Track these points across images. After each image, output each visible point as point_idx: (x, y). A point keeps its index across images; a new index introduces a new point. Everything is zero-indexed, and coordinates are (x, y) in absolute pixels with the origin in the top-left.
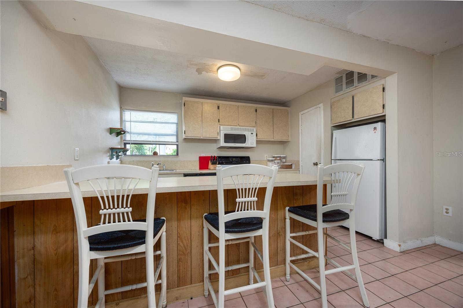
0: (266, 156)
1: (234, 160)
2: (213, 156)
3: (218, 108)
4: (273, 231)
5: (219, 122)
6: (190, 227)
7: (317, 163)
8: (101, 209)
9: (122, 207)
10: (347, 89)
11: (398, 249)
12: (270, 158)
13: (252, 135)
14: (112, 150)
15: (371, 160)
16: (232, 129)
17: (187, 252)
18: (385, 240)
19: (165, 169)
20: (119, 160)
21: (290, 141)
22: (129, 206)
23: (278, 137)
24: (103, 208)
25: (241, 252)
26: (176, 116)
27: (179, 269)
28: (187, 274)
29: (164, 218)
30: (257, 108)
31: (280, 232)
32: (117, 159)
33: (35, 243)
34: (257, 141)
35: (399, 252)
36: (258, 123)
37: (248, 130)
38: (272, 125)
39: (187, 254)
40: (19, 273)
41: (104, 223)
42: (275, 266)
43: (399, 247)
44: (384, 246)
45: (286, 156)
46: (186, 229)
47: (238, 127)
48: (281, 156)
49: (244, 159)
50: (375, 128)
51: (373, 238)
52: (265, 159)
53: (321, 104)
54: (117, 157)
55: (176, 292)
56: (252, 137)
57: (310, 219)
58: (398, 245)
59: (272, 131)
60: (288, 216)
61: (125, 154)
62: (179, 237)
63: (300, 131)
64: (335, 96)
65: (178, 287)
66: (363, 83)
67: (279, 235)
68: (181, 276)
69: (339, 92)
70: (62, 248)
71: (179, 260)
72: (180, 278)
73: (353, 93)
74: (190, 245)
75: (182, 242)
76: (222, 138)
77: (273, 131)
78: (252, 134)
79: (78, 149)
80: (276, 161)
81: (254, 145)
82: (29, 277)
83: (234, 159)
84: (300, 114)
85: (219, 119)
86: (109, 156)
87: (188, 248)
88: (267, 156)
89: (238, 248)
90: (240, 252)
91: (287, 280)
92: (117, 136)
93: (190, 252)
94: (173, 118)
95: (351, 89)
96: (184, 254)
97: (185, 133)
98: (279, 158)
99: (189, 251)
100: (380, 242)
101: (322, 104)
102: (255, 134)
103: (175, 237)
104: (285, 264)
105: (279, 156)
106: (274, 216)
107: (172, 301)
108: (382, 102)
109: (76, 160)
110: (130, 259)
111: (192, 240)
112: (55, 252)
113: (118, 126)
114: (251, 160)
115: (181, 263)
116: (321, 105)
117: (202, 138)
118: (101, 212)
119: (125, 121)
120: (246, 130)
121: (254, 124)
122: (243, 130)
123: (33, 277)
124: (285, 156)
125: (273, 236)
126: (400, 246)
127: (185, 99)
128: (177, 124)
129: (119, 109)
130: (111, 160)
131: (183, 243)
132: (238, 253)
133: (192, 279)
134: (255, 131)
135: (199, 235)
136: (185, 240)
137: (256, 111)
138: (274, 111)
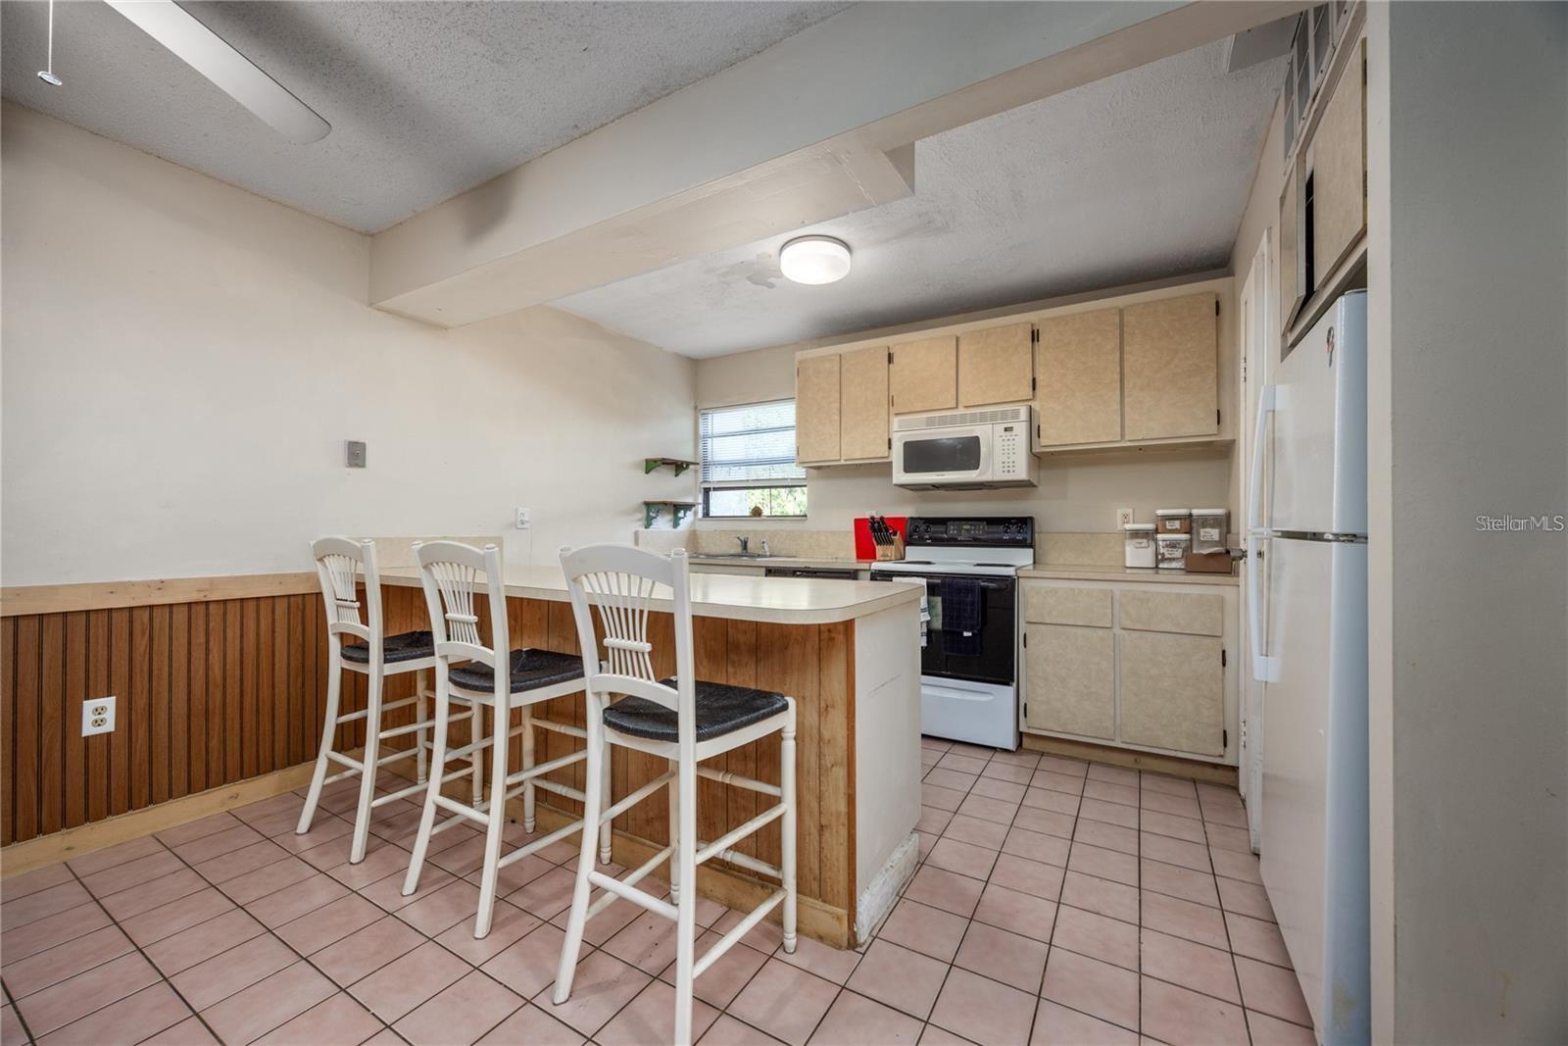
0: (1120, 512)
1: (963, 532)
3: (890, 358)
5: (892, 405)
13: (1008, 433)
16: (931, 422)
19: (768, 554)
21: (1233, 441)
30: (1039, 324)
34: (1032, 456)
36: (1042, 385)
37: (993, 418)
38: (1117, 377)
45: (1227, 515)
47: (960, 412)
48: (1195, 512)
49: (1007, 527)
52: (1119, 527)
53: (1264, 235)
56: (1006, 443)
59: (1116, 404)
63: (1242, 387)
76: (897, 457)
77: (1122, 404)
78: (1011, 429)
80: (1160, 536)
83: (965, 527)
85: (890, 397)
88: (1127, 516)
92: (676, 475)
94: (785, 413)
97: (798, 454)
98: (1177, 524)
101: (1266, 233)
102: (1021, 429)
105: (1183, 511)
116: (1264, 242)
117: (842, 462)
119: (704, 437)
120: (983, 418)
121: (1025, 391)
122: (973, 420)
124: (1221, 511)
127: (800, 355)
128: (797, 429)
129: (691, 412)
130: (649, 529)
134: (1023, 417)
137: (1035, 336)
138: (1129, 319)
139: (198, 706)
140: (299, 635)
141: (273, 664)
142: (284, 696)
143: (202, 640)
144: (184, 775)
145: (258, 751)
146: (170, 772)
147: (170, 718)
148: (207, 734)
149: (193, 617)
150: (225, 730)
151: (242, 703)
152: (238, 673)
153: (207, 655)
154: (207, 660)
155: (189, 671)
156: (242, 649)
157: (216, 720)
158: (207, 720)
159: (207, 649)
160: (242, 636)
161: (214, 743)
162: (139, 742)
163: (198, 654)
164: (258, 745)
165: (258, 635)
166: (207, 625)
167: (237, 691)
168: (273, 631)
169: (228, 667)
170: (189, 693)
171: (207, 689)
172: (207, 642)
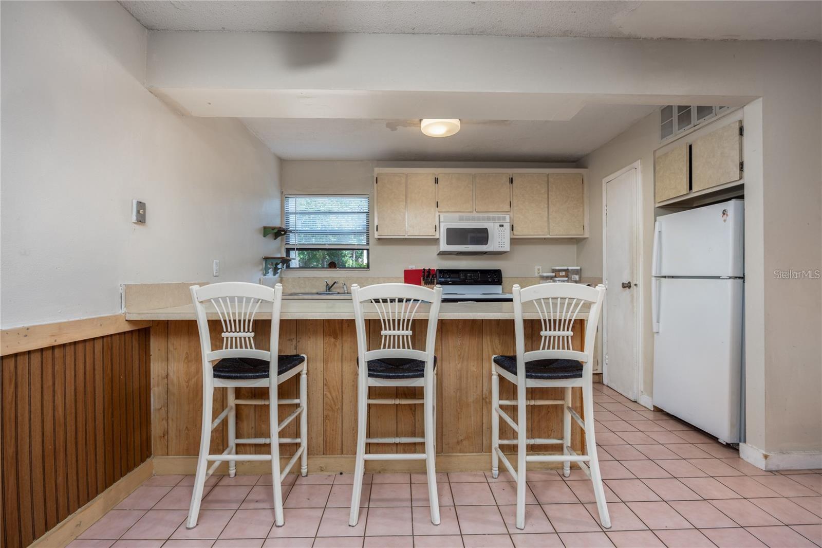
0: (536, 268)
1: (468, 277)
2: (427, 268)
3: (437, 181)
4: (473, 395)
5: (437, 207)
6: (341, 372)
7: (629, 283)
8: (223, 332)
9: (244, 331)
10: (681, 130)
11: (761, 464)
12: (545, 273)
13: (501, 228)
14: (266, 261)
15: (718, 278)
16: (461, 219)
17: (337, 407)
18: (742, 446)
19: (346, 292)
20: (277, 275)
21: (587, 238)
22: (251, 331)
23: (559, 230)
24: (225, 330)
25: (419, 421)
26: (367, 199)
27: (326, 430)
28: (335, 438)
29: (304, 356)
30: (512, 175)
31: (486, 398)
32: (274, 274)
33: (169, 372)
34: (512, 239)
35: (764, 469)
36: (514, 205)
37: (494, 219)
38: (547, 206)
39: (336, 410)
40: (155, 403)
41: (226, 348)
42: (476, 452)
43: (764, 459)
44: (739, 457)
45: (581, 269)
46: (335, 375)
47: (475, 214)
48: (570, 268)
49: (489, 275)
50: (724, 212)
51: (719, 440)
52: (537, 275)
53: (637, 162)
54: (275, 273)
55: (321, 461)
56: (500, 232)
57: (512, 373)
58: (762, 456)
59: (545, 219)
60: (494, 371)
61: (288, 267)
62: (326, 385)
63: (604, 217)
64: (662, 145)
65: (324, 454)
66: (706, 118)
67: (486, 402)
68: (328, 441)
69: (668, 137)
70: (193, 380)
71: (325, 418)
72: (326, 441)
73: (689, 140)
74: (341, 399)
75: (330, 392)
76: (442, 236)
77: (548, 218)
78: (503, 226)
79: (218, 261)
80: (557, 279)
81: (507, 248)
82: (163, 408)
83: (469, 275)
84: (605, 181)
85: (437, 202)
86: (261, 270)
87: (338, 401)
88: (539, 270)
89: (414, 413)
90: (417, 420)
91: (494, 477)
92: (275, 239)
93: (340, 408)
95: (687, 129)
96: (332, 408)
97: (377, 231)
98: (564, 273)
99: (339, 406)
100: (733, 448)
101: (639, 161)
102: (507, 226)
103: (321, 384)
104: (490, 451)
105: (565, 268)
106: (475, 370)
107: (316, 472)
108: (737, 157)
109: (215, 276)
110: (263, 404)
111: (344, 392)
112: (187, 384)
113: (277, 223)
114: (503, 276)
115: (328, 422)
116: (638, 164)
117: (406, 237)
118: (223, 335)
119: (288, 213)
120: (489, 219)
121: (507, 207)
122: (484, 219)
123: (166, 409)
124: (579, 268)
125: (473, 402)
126: (766, 459)
127: (377, 170)
128: (368, 213)
129: (280, 196)
130: (265, 277)
131: (331, 394)
132: (414, 421)
133: (343, 447)
134: (508, 220)
135: (353, 385)
136: (334, 390)
137: (511, 181)
138: (551, 180)
139: (49, 447)
140: (109, 371)
141: (95, 399)
142: (102, 426)
143: (50, 383)
144: (42, 515)
145: (87, 479)
146: (33, 513)
147: (31, 463)
148: (56, 471)
149: (44, 361)
150: (66, 466)
151: (76, 438)
152: (73, 411)
153: (54, 396)
154: (54, 402)
155: (42, 414)
156: (75, 389)
157: (61, 456)
158: (55, 459)
159: (54, 391)
160: (75, 376)
161: (60, 479)
162: (10, 491)
163: (48, 397)
164: (87, 475)
165: (85, 374)
166: (53, 368)
167: (74, 427)
168: (94, 369)
169: (67, 406)
170: (43, 434)
171: (54, 429)
172: (54, 384)
